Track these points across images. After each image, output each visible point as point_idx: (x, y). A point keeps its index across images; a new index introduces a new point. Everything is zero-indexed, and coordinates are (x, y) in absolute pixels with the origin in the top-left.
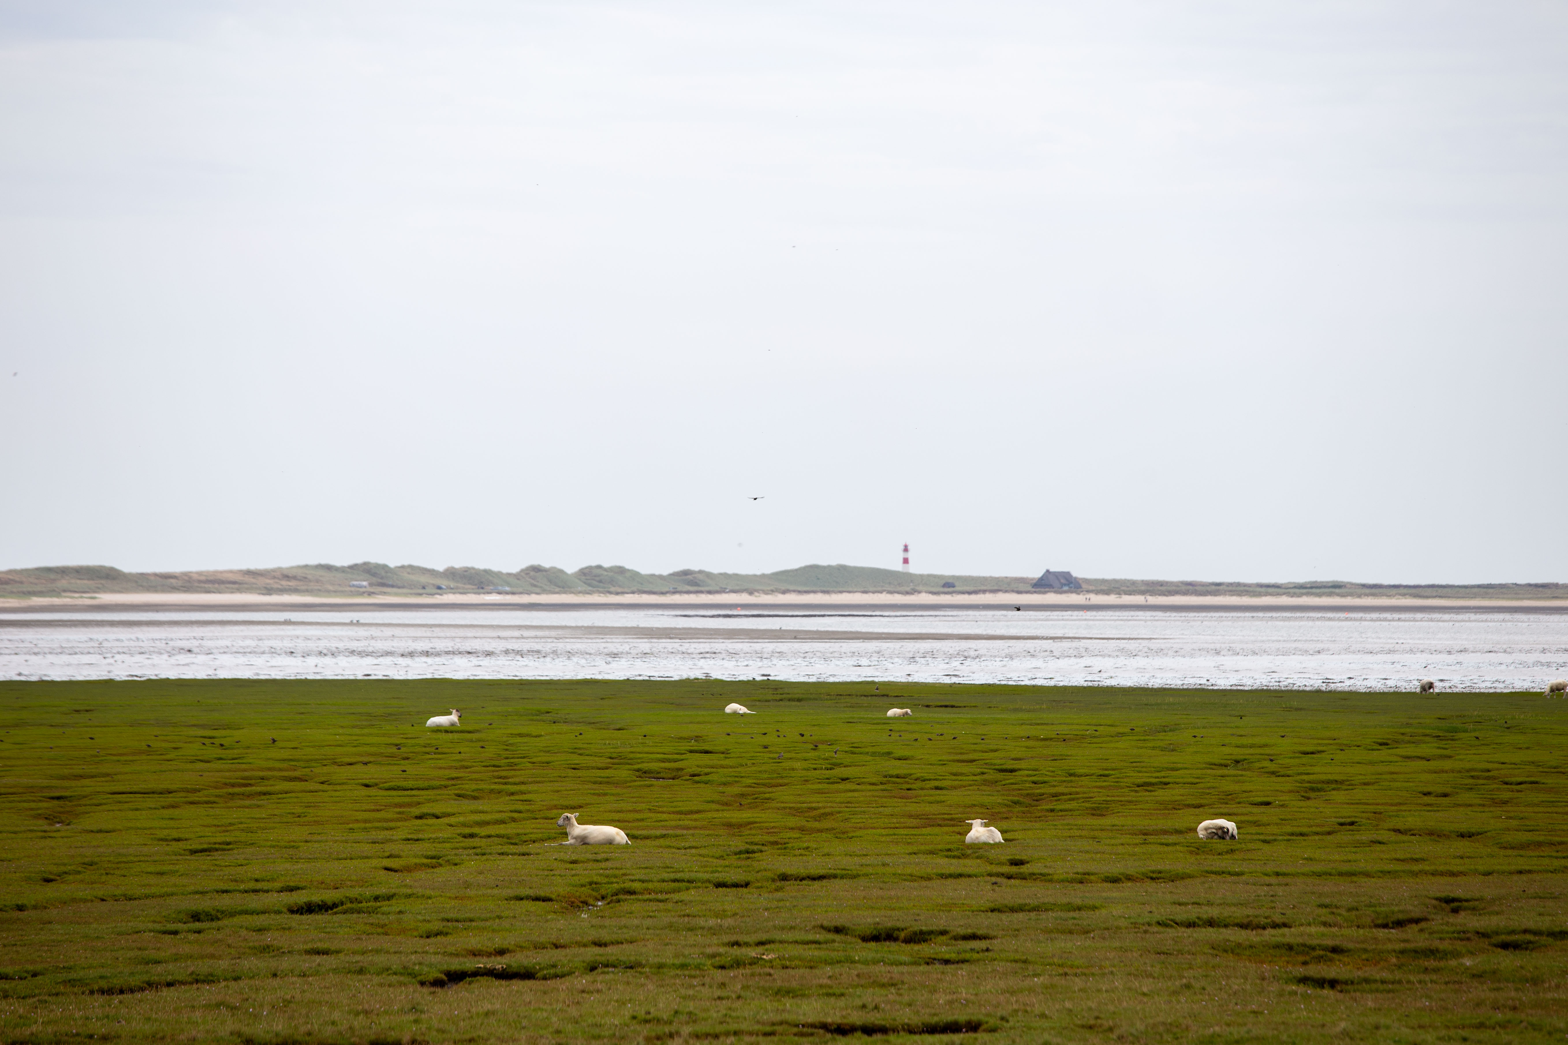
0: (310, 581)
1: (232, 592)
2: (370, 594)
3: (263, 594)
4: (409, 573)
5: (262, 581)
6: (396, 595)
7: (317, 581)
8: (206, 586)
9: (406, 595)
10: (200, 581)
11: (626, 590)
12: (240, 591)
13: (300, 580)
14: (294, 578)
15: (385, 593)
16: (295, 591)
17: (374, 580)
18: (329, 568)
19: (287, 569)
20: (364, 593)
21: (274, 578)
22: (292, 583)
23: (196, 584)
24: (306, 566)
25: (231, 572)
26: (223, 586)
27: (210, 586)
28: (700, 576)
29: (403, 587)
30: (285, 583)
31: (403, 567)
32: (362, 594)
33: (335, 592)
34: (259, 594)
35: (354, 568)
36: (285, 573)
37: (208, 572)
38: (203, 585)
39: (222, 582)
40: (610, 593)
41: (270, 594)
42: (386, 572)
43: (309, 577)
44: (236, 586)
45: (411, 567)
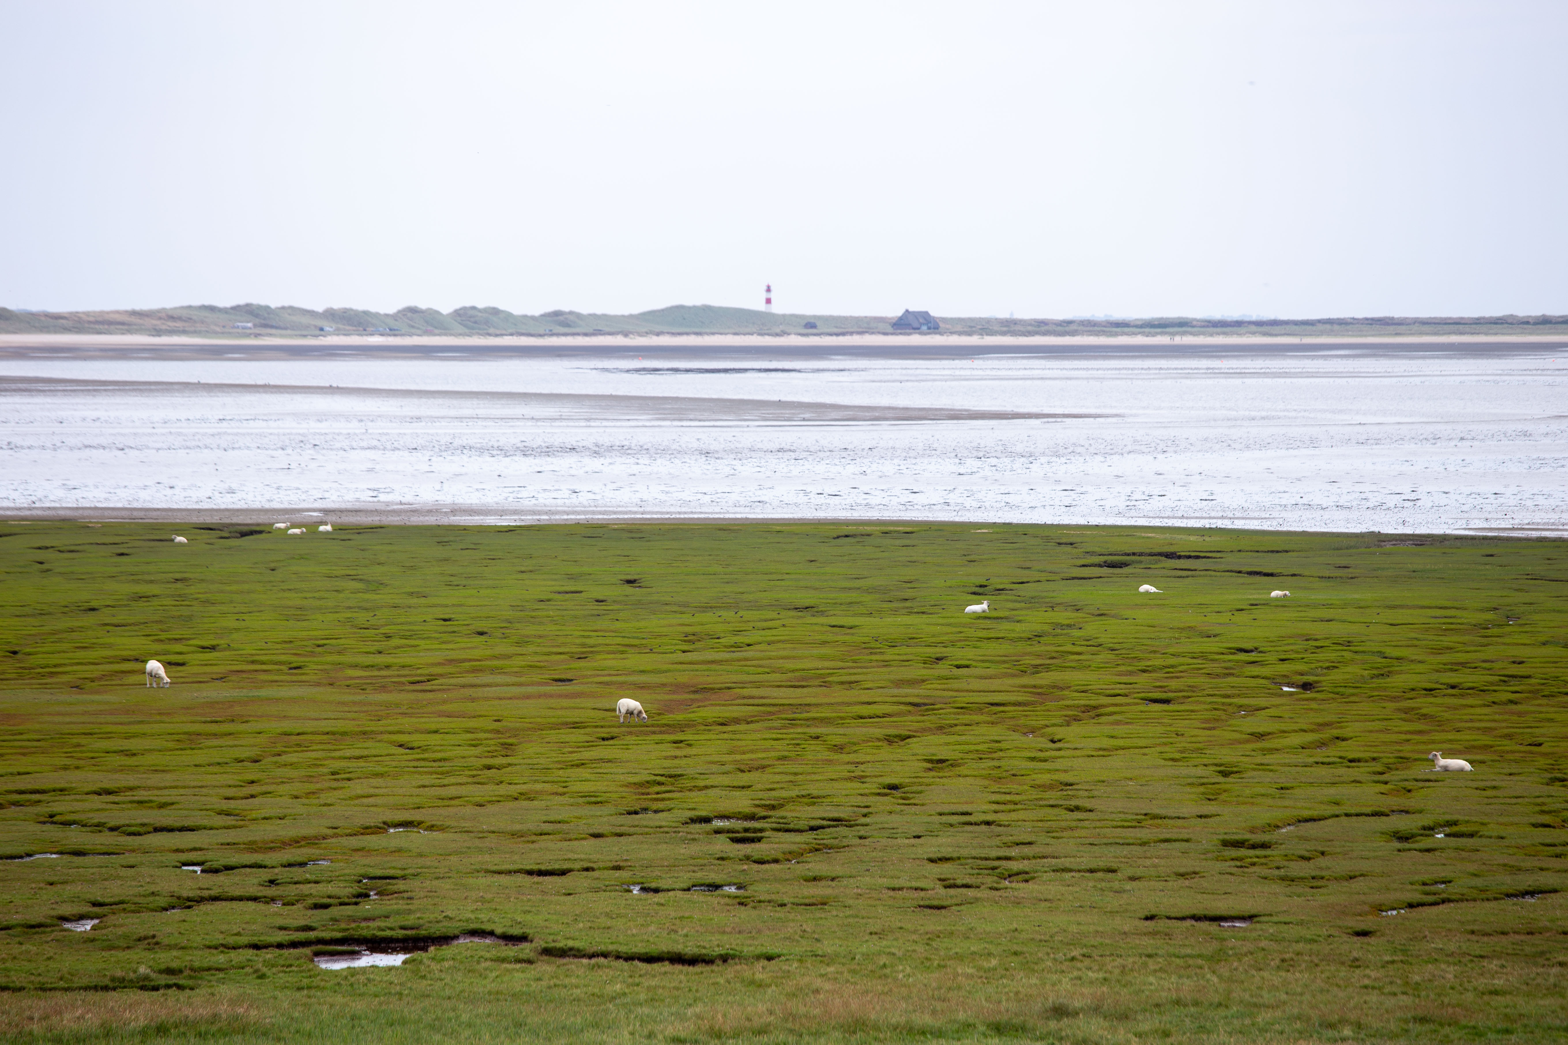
0: (195, 322)
1: (123, 334)
2: (257, 336)
3: (153, 336)
4: (289, 314)
5: (149, 322)
6: (282, 336)
7: (202, 322)
8: (97, 326)
9: (291, 336)
10: (90, 322)
11: (504, 332)
12: (129, 332)
13: (185, 321)
14: (180, 319)
15: (271, 335)
16: (184, 332)
17: (257, 321)
18: (212, 309)
19: (171, 309)
20: (251, 334)
21: (160, 318)
22: (179, 325)
23: (86, 325)
24: (190, 307)
25: (117, 312)
26: (112, 327)
27: (101, 327)
28: (571, 318)
29: (286, 328)
30: (171, 324)
31: (283, 308)
32: (248, 336)
33: (223, 333)
34: (149, 335)
35: (236, 309)
36: (170, 313)
37: (94, 312)
38: (92, 326)
39: (110, 323)
40: (490, 335)
41: (159, 336)
42: (268, 314)
43: (195, 318)
44: (126, 327)
45: (291, 308)
